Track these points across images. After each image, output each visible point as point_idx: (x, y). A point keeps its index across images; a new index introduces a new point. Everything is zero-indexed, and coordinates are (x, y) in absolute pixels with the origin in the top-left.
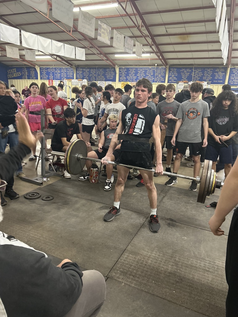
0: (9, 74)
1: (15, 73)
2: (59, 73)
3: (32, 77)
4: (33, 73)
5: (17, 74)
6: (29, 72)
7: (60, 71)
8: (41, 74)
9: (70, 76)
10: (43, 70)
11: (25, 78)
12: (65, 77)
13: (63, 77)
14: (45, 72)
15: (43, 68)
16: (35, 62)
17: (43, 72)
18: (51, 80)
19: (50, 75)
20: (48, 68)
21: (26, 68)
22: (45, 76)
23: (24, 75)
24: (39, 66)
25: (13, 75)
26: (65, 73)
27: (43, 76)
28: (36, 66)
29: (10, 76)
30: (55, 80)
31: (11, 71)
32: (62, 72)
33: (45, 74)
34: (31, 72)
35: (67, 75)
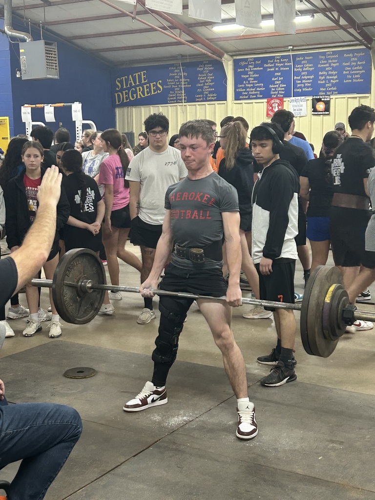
0: (121, 91)
1: (142, 85)
2: (309, 73)
3: (202, 93)
4: (206, 78)
5: (149, 88)
6: (193, 80)
7: (315, 66)
8: (238, 81)
9: (352, 79)
10: (246, 66)
11: (178, 101)
12: (333, 85)
13: (323, 86)
14: (255, 72)
15: (246, 60)
16: (222, 43)
17: (246, 73)
18: (277, 98)
19: (273, 83)
20: (265, 60)
21: (183, 65)
22: (253, 87)
23: (173, 89)
24: (232, 56)
25: (136, 92)
26: (334, 69)
27: (246, 88)
28: (226, 56)
29: (123, 96)
30: (292, 98)
31: (127, 80)
32: (323, 69)
33: (255, 79)
34: (201, 78)
35: (341, 77)
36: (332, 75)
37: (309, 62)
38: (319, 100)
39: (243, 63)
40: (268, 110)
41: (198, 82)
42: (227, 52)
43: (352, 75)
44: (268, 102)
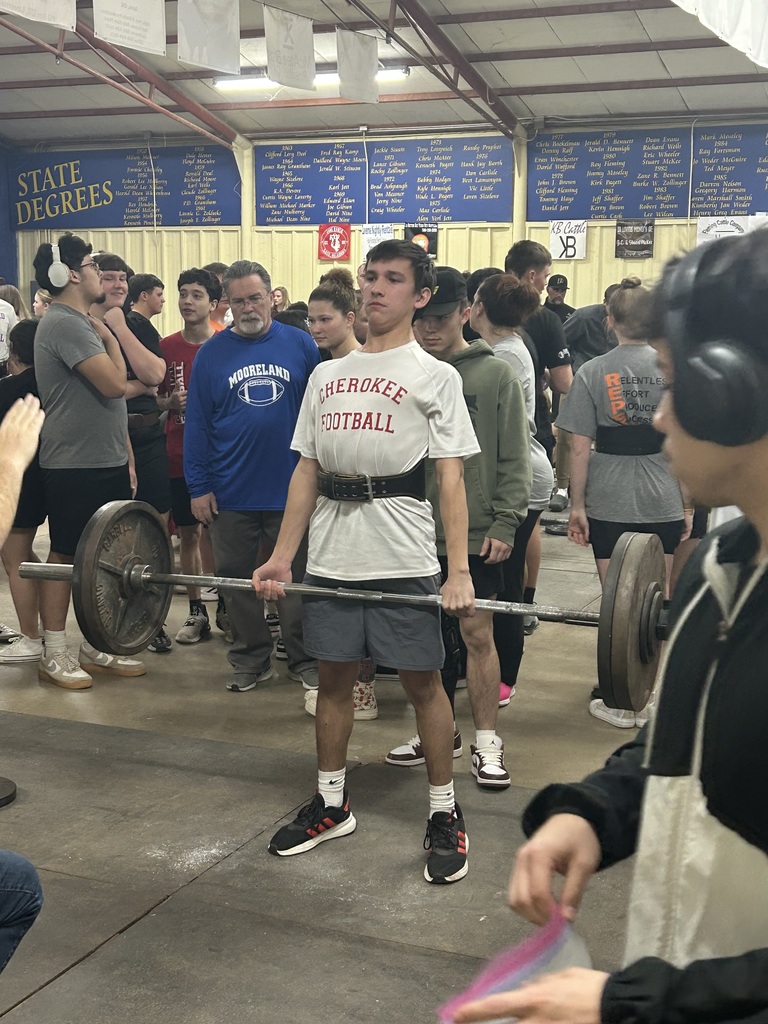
0: (30, 197)
1: (71, 188)
2: (399, 179)
3: (192, 208)
4: (201, 180)
5: (86, 194)
6: (174, 183)
7: (410, 165)
8: (262, 188)
9: (478, 193)
10: (279, 161)
11: (144, 221)
12: (444, 204)
13: (425, 204)
14: (296, 173)
15: (278, 148)
16: (232, 115)
17: (278, 174)
18: (338, 224)
19: (331, 195)
20: (315, 151)
21: (155, 152)
22: (292, 202)
23: (134, 199)
24: (250, 140)
25: (59, 202)
26: (445, 173)
27: (277, 202)
28: (239, 138)
29: (33, 209)
30: (367, 226)
31: (40, 178)
32: (425, 173)
33: (296, 185)
34: (189, 178)
35: (458, 188)
36: (440, 185)
37: (398, 157)
38: (417, 231)
39: (272, 155)
40: (320, 247)
41: (185, 186)
42: (242, 132)
43: (478, 185)
44: (321, 232)
